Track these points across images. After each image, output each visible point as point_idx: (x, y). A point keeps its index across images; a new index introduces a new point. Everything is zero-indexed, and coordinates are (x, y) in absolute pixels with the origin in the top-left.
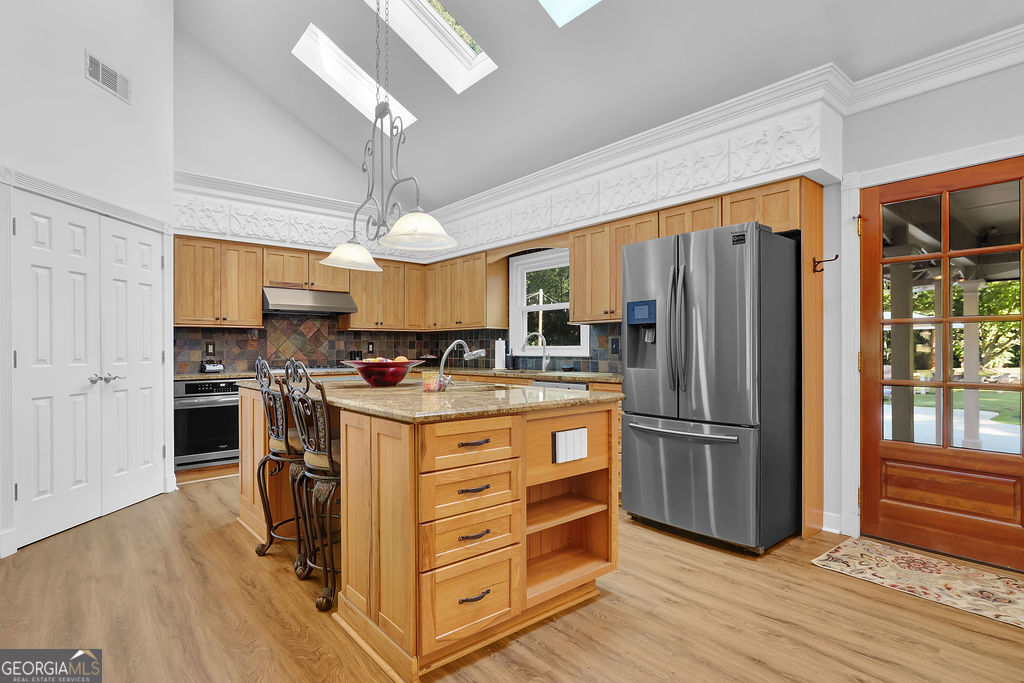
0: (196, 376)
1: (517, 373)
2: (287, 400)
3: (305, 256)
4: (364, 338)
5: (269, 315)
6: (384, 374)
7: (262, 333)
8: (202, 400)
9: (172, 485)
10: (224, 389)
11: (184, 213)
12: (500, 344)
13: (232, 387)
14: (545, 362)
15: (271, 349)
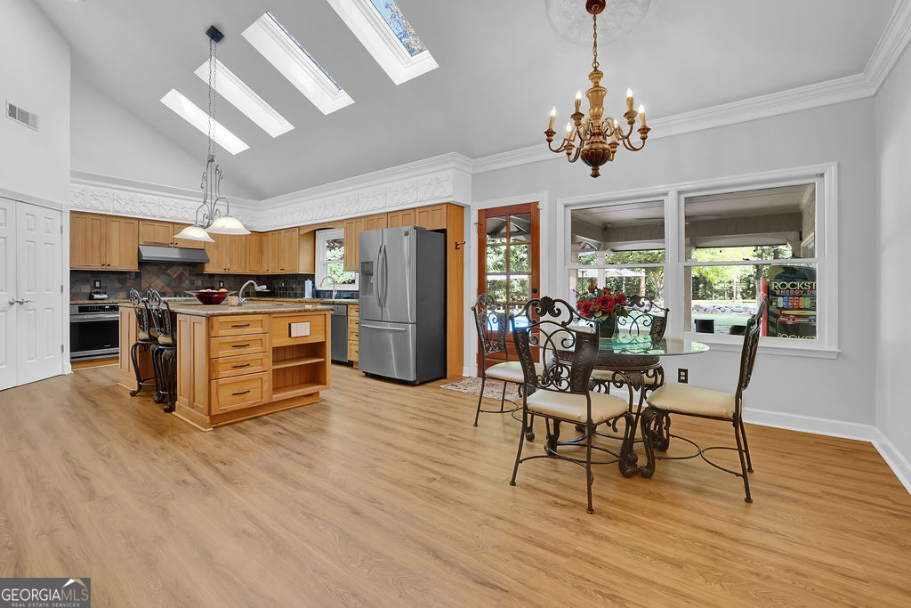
0: (86, 302)
1: (318, 300)
2: (149, 311)
3: (171, 226)
4: (216, 279)
5: (142, 263)
6: (210, 298)
7: (138, 275)
8: (90, 317)
9: (68, 369)
10: (108, 310)
11: (77, 197)
12: (308, 284)
13: (114, 308)
14: (334, 294)
15: (144, 285)
